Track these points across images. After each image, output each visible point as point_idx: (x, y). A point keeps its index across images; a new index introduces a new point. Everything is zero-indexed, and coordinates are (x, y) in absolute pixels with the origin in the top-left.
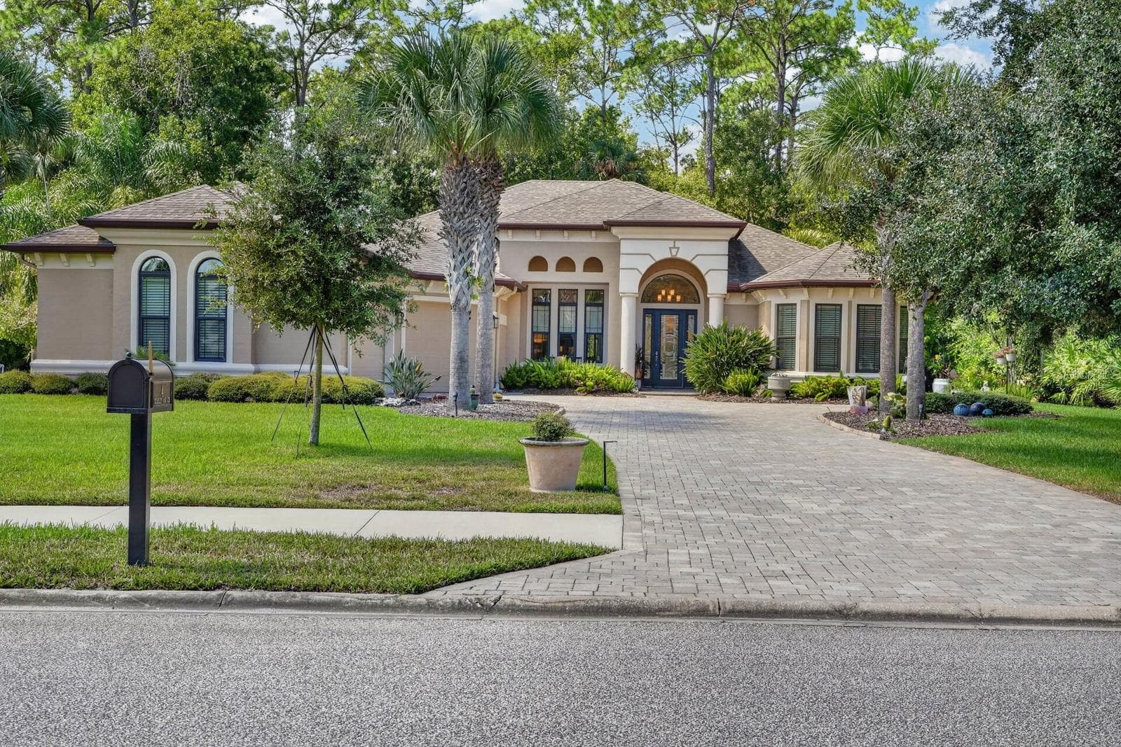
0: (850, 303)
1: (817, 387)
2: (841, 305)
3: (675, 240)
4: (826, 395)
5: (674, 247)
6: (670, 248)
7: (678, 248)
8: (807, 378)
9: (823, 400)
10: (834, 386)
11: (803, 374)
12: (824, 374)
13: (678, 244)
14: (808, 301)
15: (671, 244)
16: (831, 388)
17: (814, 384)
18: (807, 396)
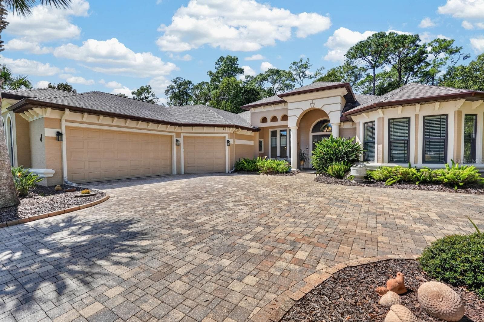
0: (417, 116)
1: (388, 175)
2: (409, 118)
3: (312, 100)
4: (395, 181)
5: (313, 103)
6: (311, 104)
7: (314, 103)
8: (380, 168)
9: (392, 184)
10: (402, 174)
11: (380, 165)
12: (395, 165)
13: (314, 101)
14: (383, 118)
15: (311, 101)
16: (399, 176)
17: (386, 172)
18: (380, 180)
